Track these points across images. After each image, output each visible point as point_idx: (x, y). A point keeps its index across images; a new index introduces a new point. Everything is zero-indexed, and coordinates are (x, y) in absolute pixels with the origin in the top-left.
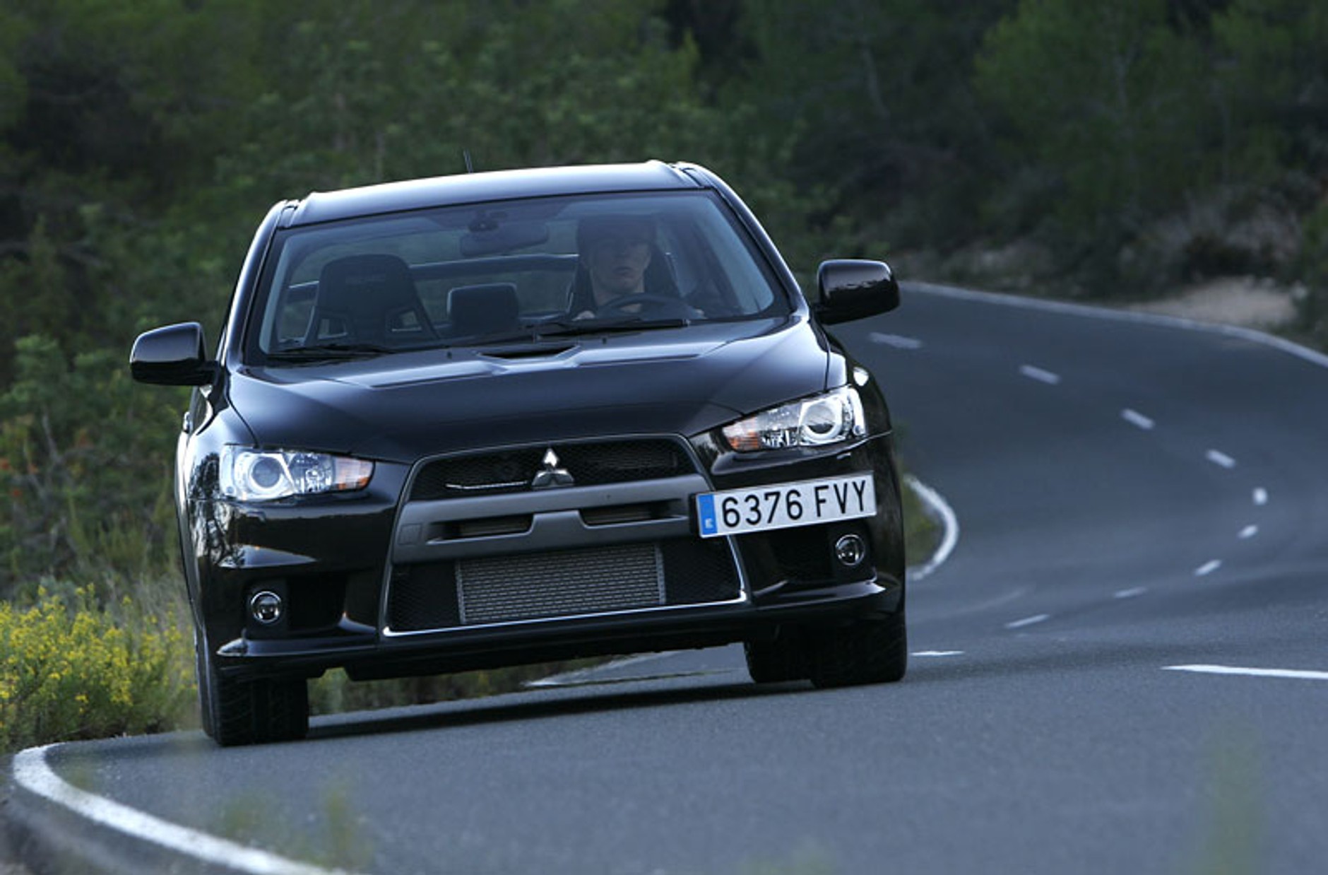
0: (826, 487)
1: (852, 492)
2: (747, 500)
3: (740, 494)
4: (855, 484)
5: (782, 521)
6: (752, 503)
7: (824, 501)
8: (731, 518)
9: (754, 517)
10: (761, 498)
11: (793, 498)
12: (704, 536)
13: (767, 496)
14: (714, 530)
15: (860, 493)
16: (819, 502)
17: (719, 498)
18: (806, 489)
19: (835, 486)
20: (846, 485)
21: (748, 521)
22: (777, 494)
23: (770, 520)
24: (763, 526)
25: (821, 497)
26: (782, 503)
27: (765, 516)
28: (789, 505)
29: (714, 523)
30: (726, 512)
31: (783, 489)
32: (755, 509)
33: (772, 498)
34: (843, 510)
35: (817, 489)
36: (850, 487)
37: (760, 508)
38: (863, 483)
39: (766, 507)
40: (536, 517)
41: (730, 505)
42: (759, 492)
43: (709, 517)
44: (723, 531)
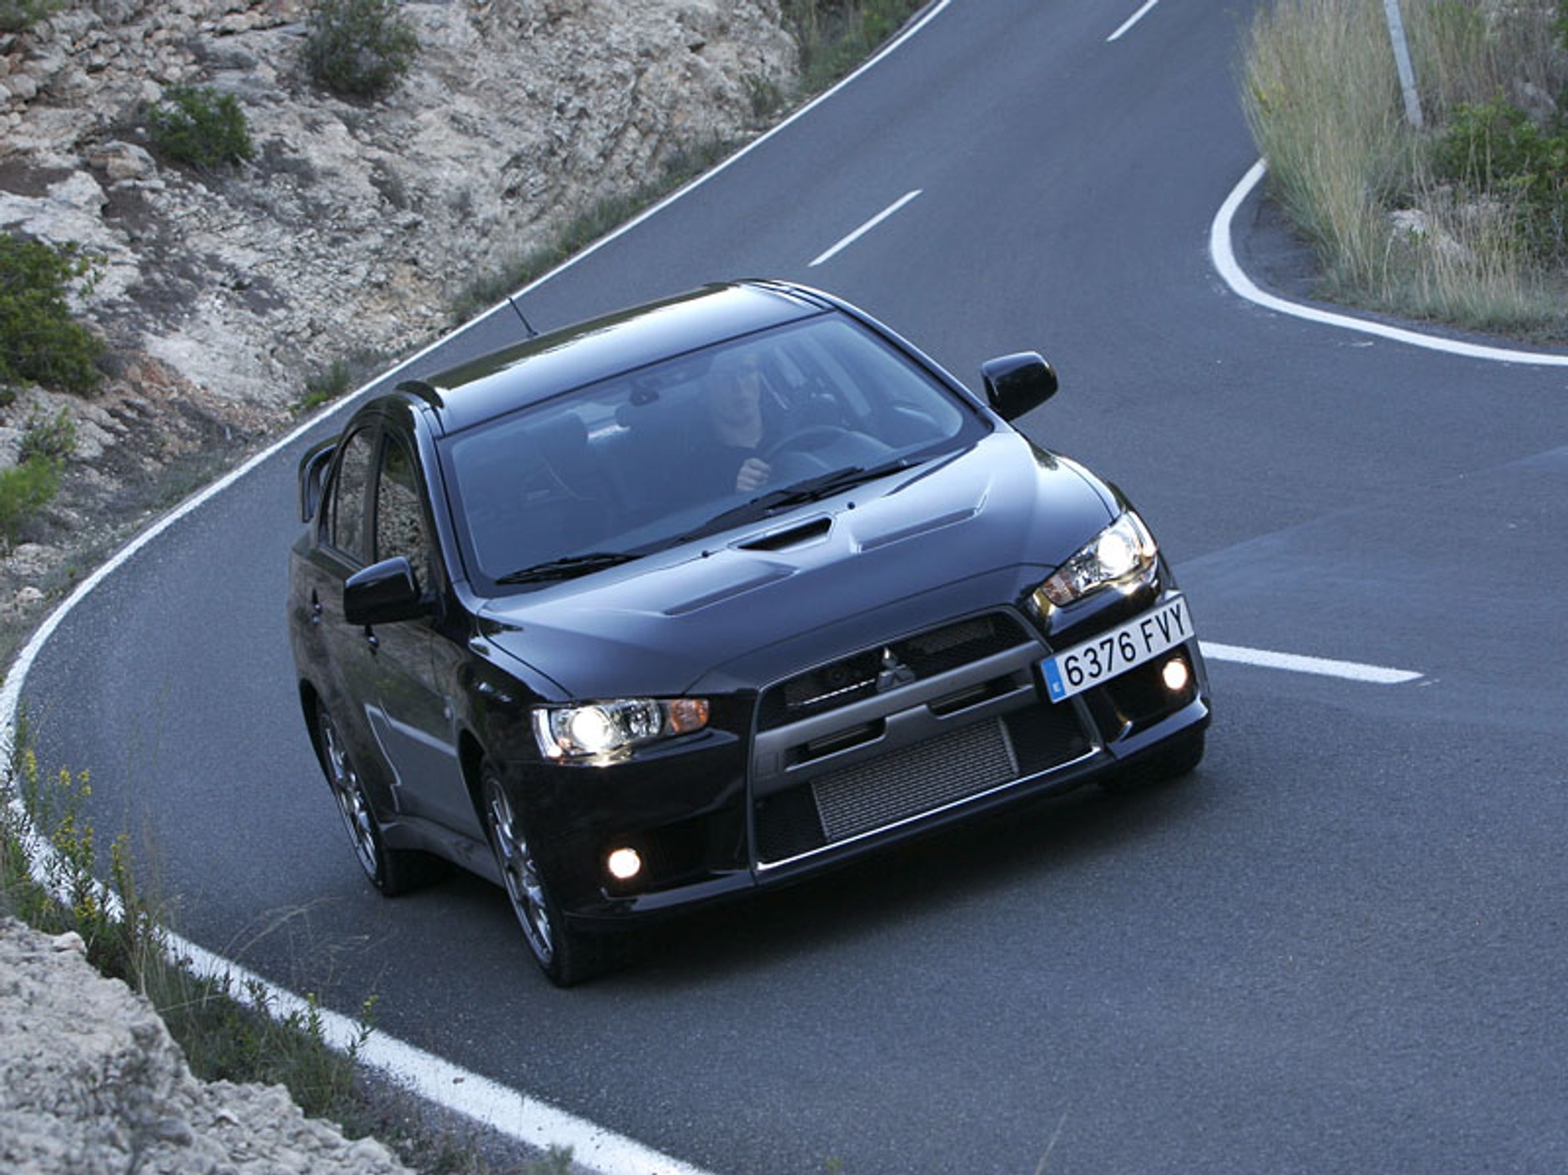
0: (1149, 621)
1: (1171, 619)
2: (1086, 654)
3: (1078, 651)
4: (1172, 610)
5: (1121, 666)
6: (1091, 656)
7: (1150, 635)
8: (1076, 676)
9: (1095, 668)
10: (1098, 649)
11: (1125, 640)
12: (1055, 701)
13: (1102, 645)
14: (1063, 692)
15: (1177, 618)
16: (1147, 637)
17: (1060, 660)
18: (1133, 627)
19: (1157, 618)
20: (1165, 614)
21: (1092, 675)
22: (1110, 641)
23: (1110, 668)
24: (1105, 676)
25: (1148, 632)
26: (1117, 647)
27: (1105, 667)
28: (1123, 648)
29: (1061, 686)
30: (1069, 672)
31: (1114, 635)
32: (1094, 661)
33: (1107, 646)
34: (1168, 639)
35: (1143, 625)
36: (1169, 614)
37: (1099, 659)
38: (1178, 607)
39: (1103, 657)
40: (888, 719)
41: (1072, 664)
42: (1094, 644)
43: (1054, 681)
44: (1070, 691)
